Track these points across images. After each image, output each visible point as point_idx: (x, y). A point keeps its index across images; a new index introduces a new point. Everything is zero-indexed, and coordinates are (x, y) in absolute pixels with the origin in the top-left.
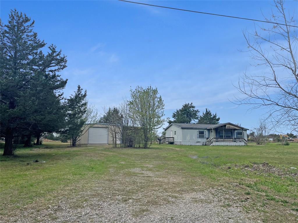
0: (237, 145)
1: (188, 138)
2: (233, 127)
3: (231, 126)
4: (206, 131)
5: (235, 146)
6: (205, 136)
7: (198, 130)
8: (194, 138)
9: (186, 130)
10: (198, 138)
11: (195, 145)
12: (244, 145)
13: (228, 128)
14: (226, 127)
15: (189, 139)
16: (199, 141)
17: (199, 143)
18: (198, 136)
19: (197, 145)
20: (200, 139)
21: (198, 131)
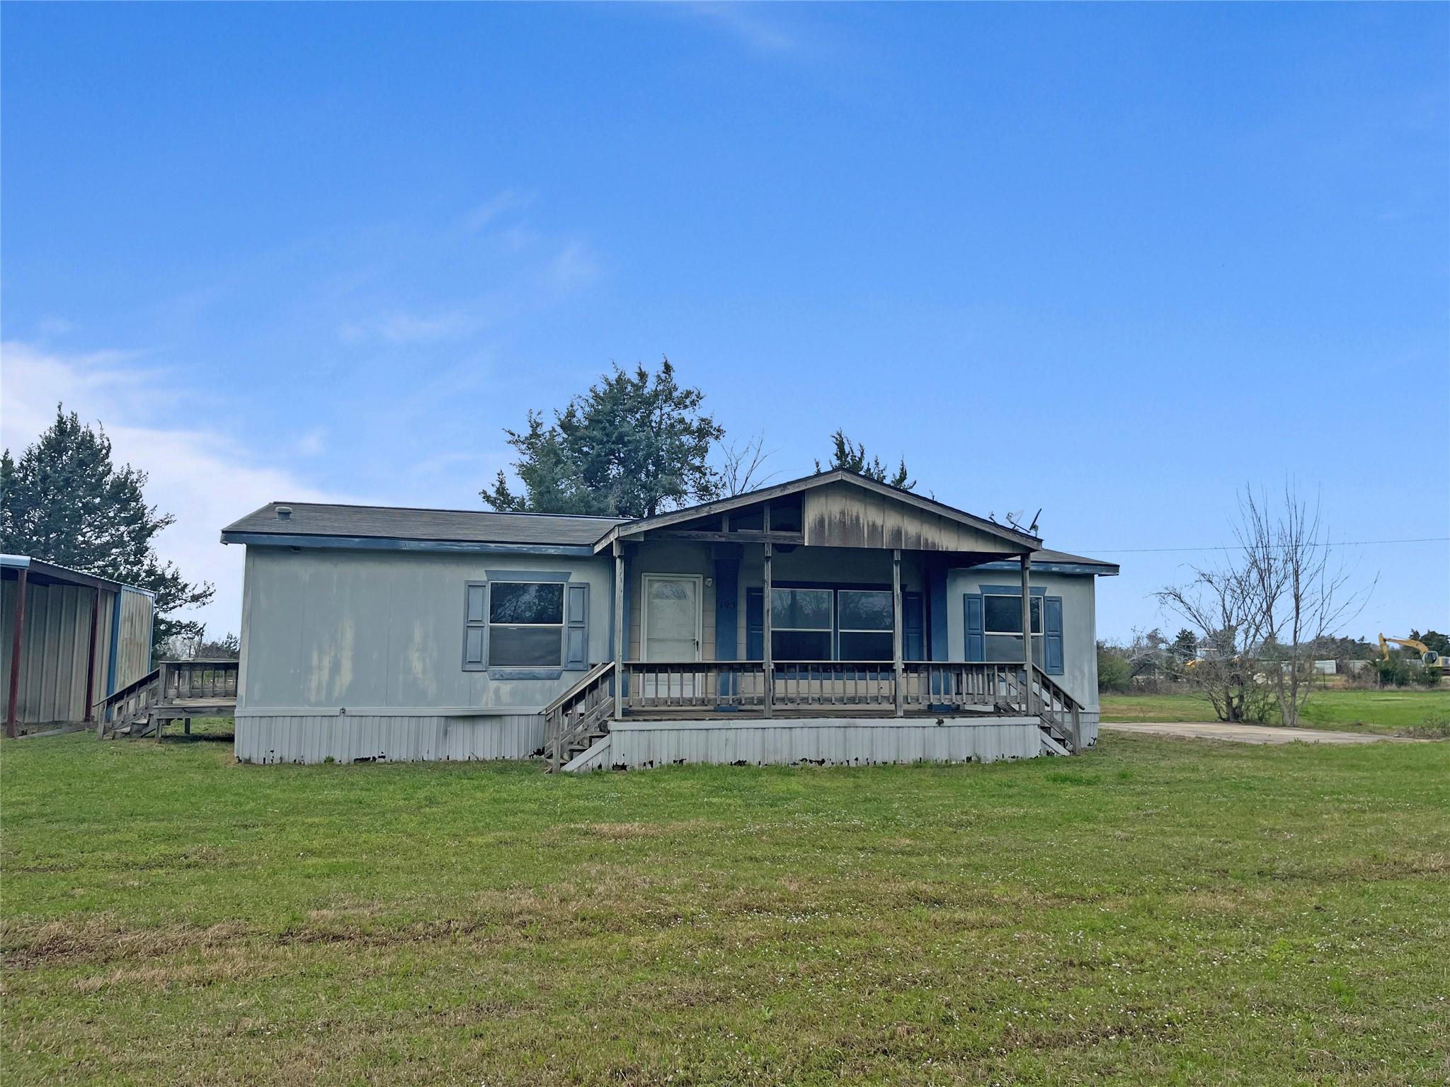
0: (941, 755)
1: (336, 668)
2: (897, 534)
3: (870, 515)
4: (584, 587)
5: (919, 765)
6: (570, 644)
7: (478, 574)
8: (418, 667)
9: (303, 570)
10: (469, 664)
11: (430, 754)
12: (1034, 753)
13: (836, 542)
14: (797, 526)
15: (346, 676)
16: (486, 704)
17: (484, 729)
18: (481, 642)
19: (459, 754)
20: (506, 687)
21: (472, 586)
